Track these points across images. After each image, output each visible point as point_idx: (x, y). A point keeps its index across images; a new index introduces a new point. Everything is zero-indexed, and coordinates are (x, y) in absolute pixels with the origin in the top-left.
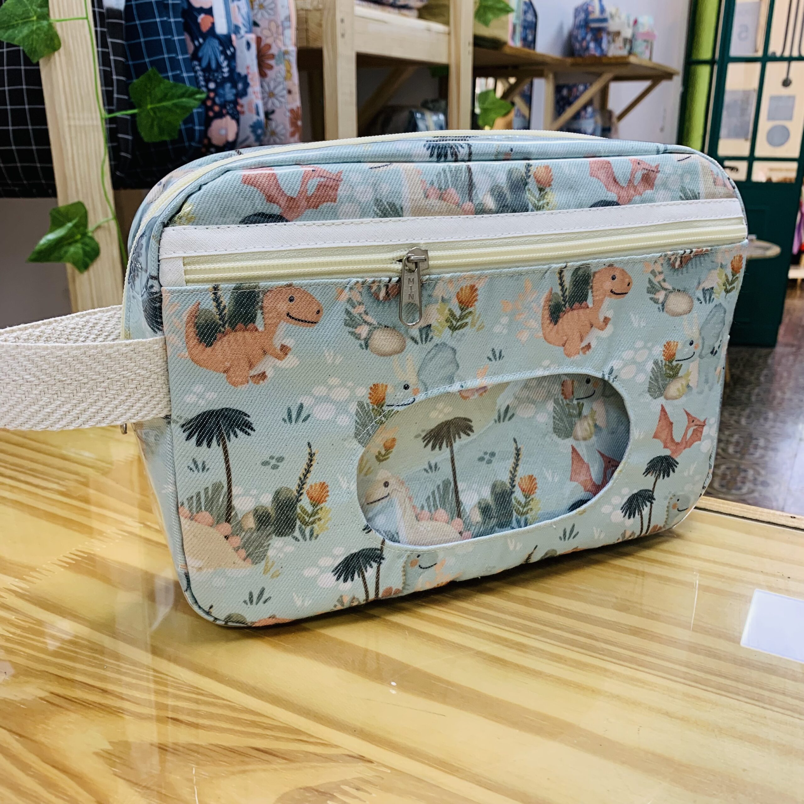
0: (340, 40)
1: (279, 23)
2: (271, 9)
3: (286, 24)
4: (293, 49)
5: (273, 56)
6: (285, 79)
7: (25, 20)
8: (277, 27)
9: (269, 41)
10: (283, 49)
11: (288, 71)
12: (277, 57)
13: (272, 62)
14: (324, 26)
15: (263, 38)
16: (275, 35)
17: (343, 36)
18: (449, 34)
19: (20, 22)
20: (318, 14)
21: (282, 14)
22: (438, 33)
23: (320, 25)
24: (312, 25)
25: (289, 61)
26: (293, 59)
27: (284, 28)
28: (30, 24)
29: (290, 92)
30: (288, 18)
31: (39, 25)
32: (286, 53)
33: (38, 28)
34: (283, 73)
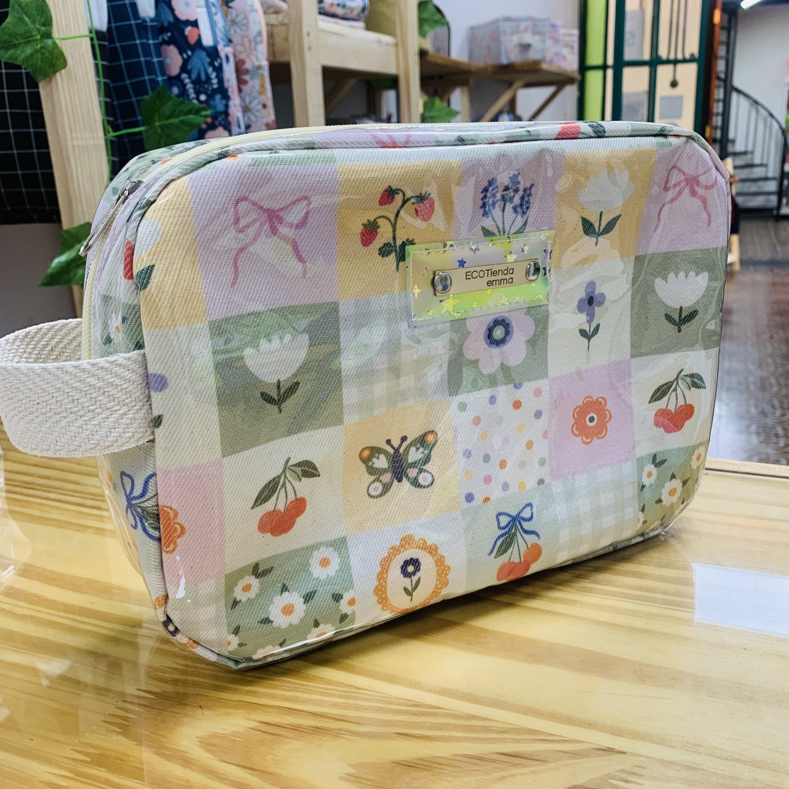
0: (307, 53)
1: (252, 39)
2: (244, 25)
3: (258, 39)
4: (265, 64)
5: (247, 72)
6: (260, 93)
7: (27, 40)
8: (250, 42)
9: (243, 56)
10: (257, 63)
11: (262, 86)
12: (251, 72)
14: (291, 40)
15: (239, 54)
16: (248, 51)
17: (310, 49)
18: (396, 45)
19: (22, 41)
20: (284, 29)
21: (254, 29)
22: (388, 44)
23: (286, 39)
24: (278, 40)
25: (262, 76)
26: (266, 73)
27: (257, 43)
28: (33, 43)
29: (264, 106)
30: (260, 34)
31: (43, 44)
32: (260, 67)
33: (42, 47)
34: (258, 87)
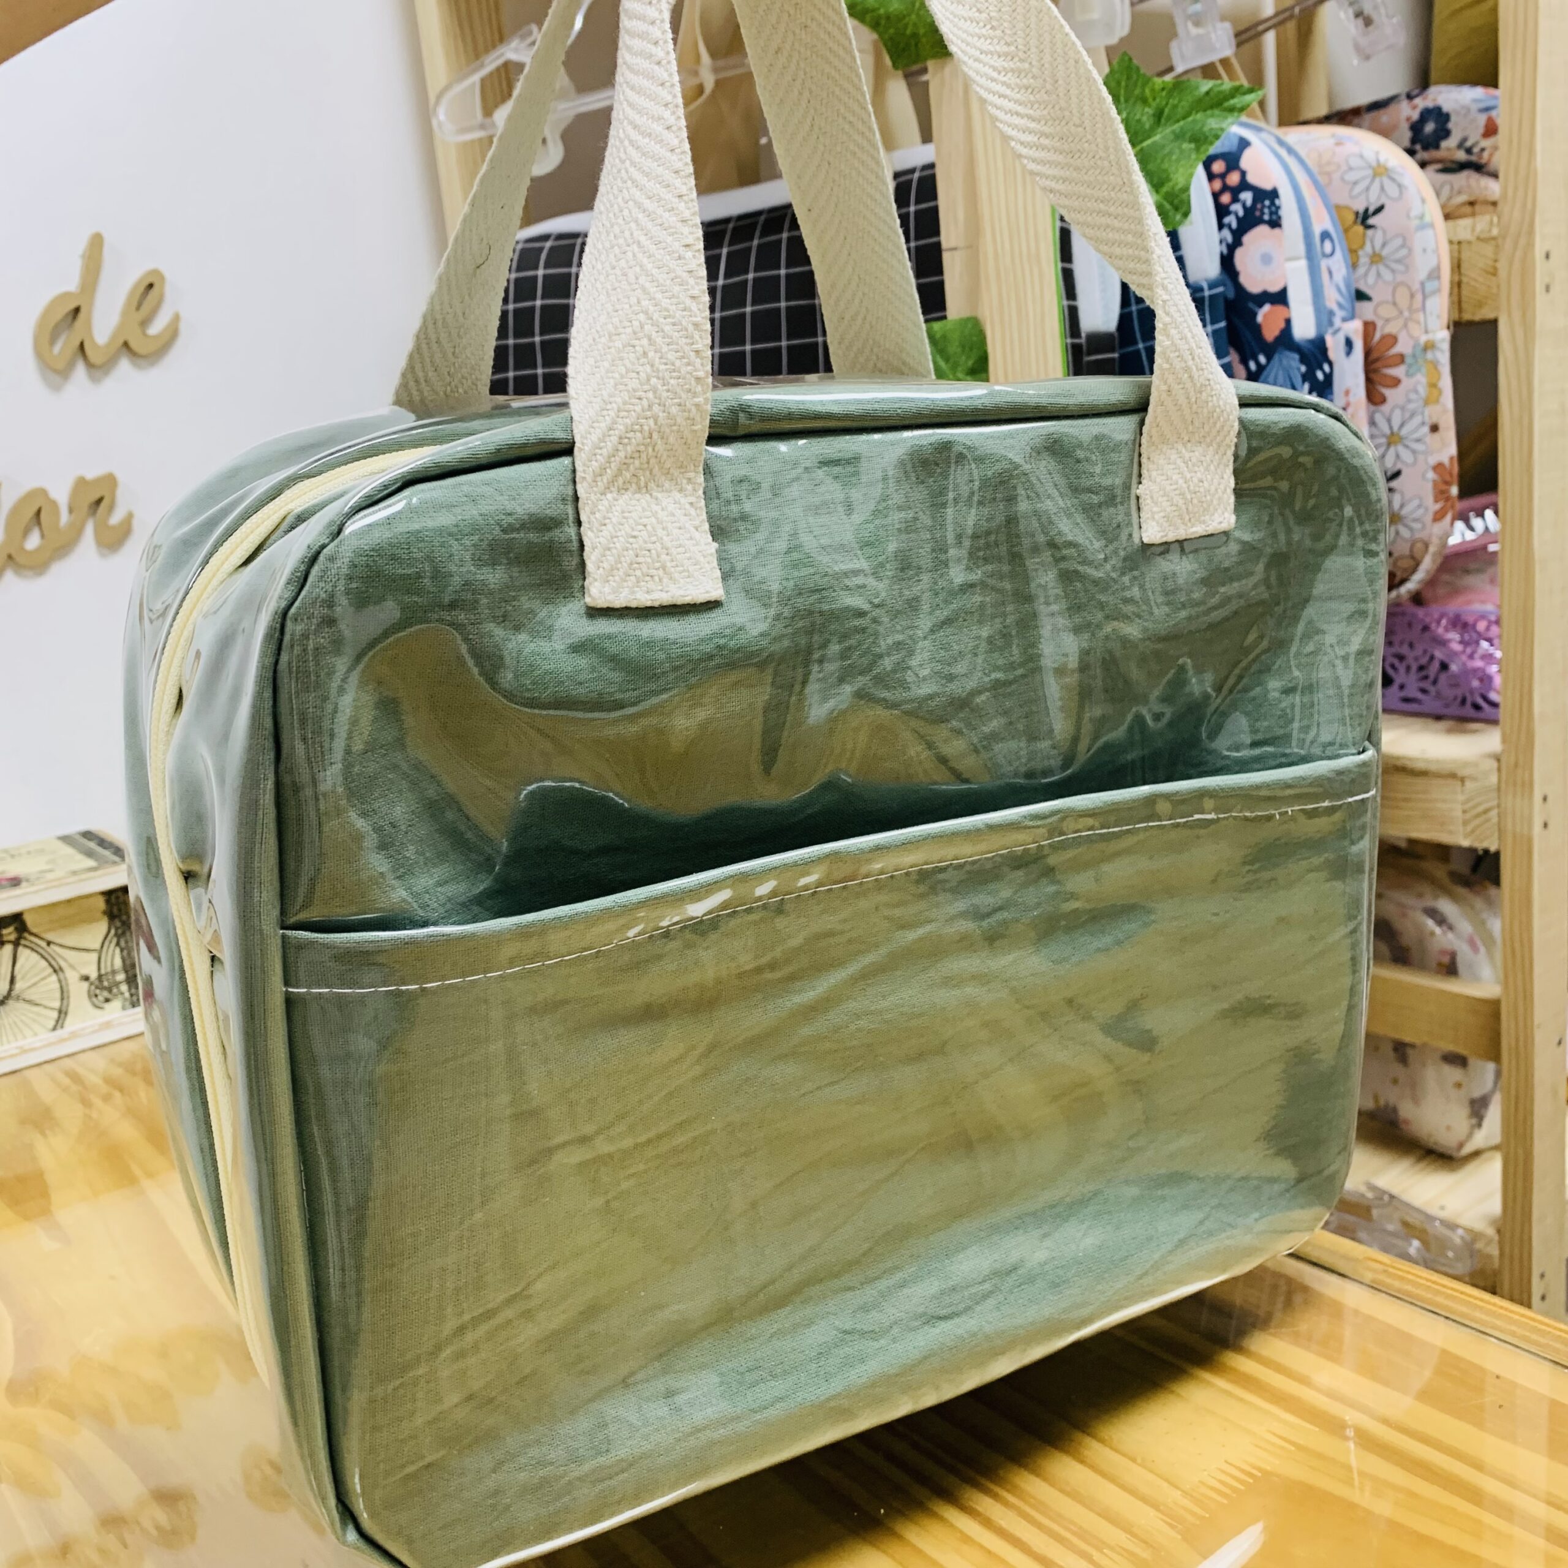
0: (1541, 300)
1: (1416, 286)
2: (1398, 261)
3: (1430, 286)
4: (1443, 337)
5: (1401, 359)
6: (1427, 402)
8: (1412, 295)
9: (1390, 329)
10: (1423, 339)
11: (1433, 386)
12: (1408, 360)
13: (1398, 372)
14: (1503, 273)
15: (1379, 324)
16: (1406, 314)
17: (1548, 289)
20: (1488, 250)
21: (1422, 266)
23: (1494, 272)
24: (1472, 273)
25: (1435, 364)
26: (1443, 357)
27: (1426, 296)
29: (1435, 428)
30: (1434, 274)
32: (1429, 346)
34: (1422, 391)
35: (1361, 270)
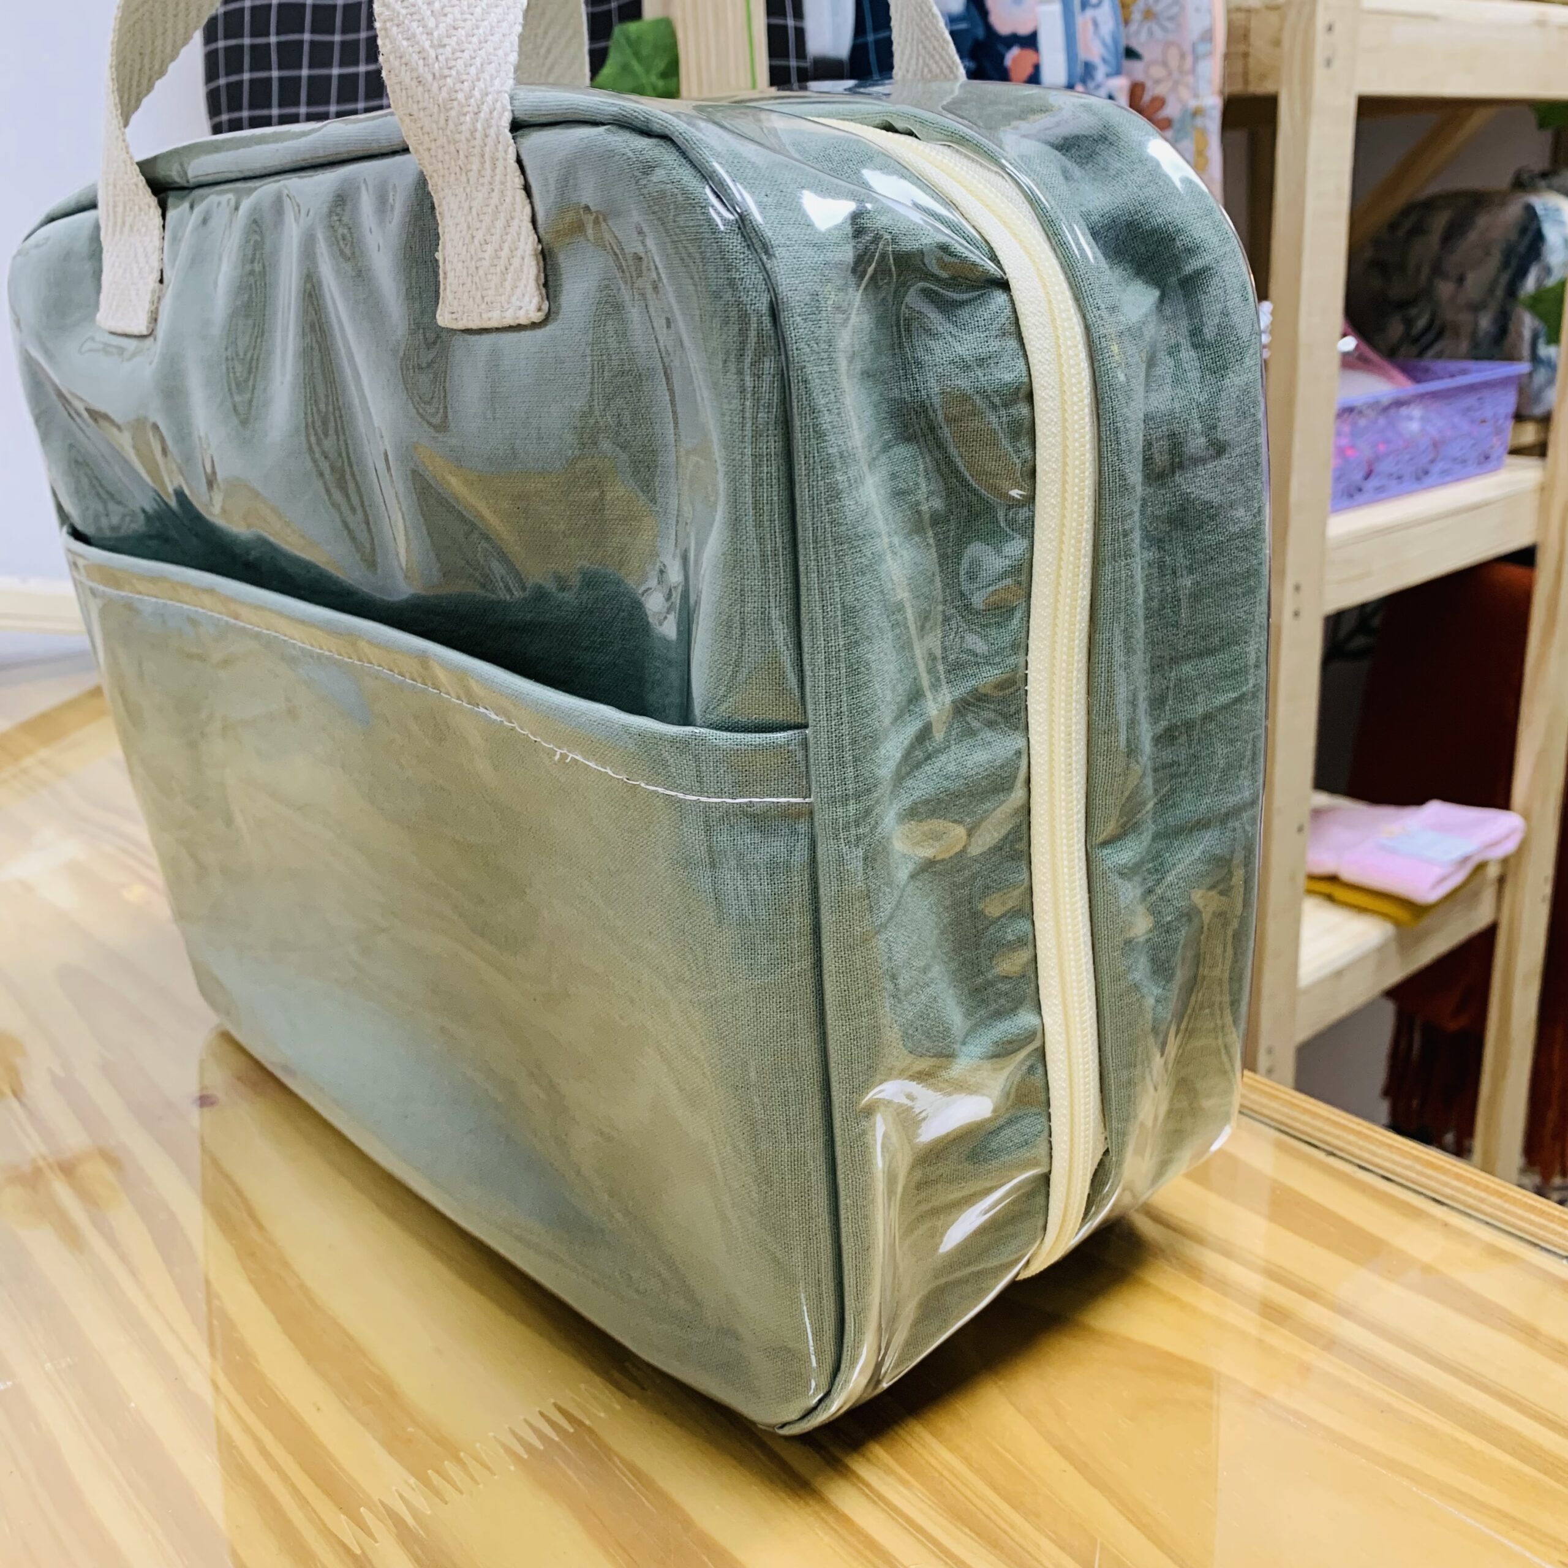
0: (1320, 75)
1: (1187, 47)
2: (1171, 19)
3: (1202, 48)
4: (1213, 103)
5: (1168, 123)
8: (1183, 56)
9: (1160, 90)
10: (1193, 104)
11: (1200, 154)
12: (1177, 125)
14: (1286, 44)
15: (1149, 84)
16: (1175, 76)
17: (1328, 63)
20: (1273, 18)
21: (1195, 25)
23: (1277, 43)
24: (1259, 44)
25: (1203, 132)
26: (1213, 124)
27: (1196, 59)
30: (1207, 36)
32: (1197, 113)
35: (1133, 27)
